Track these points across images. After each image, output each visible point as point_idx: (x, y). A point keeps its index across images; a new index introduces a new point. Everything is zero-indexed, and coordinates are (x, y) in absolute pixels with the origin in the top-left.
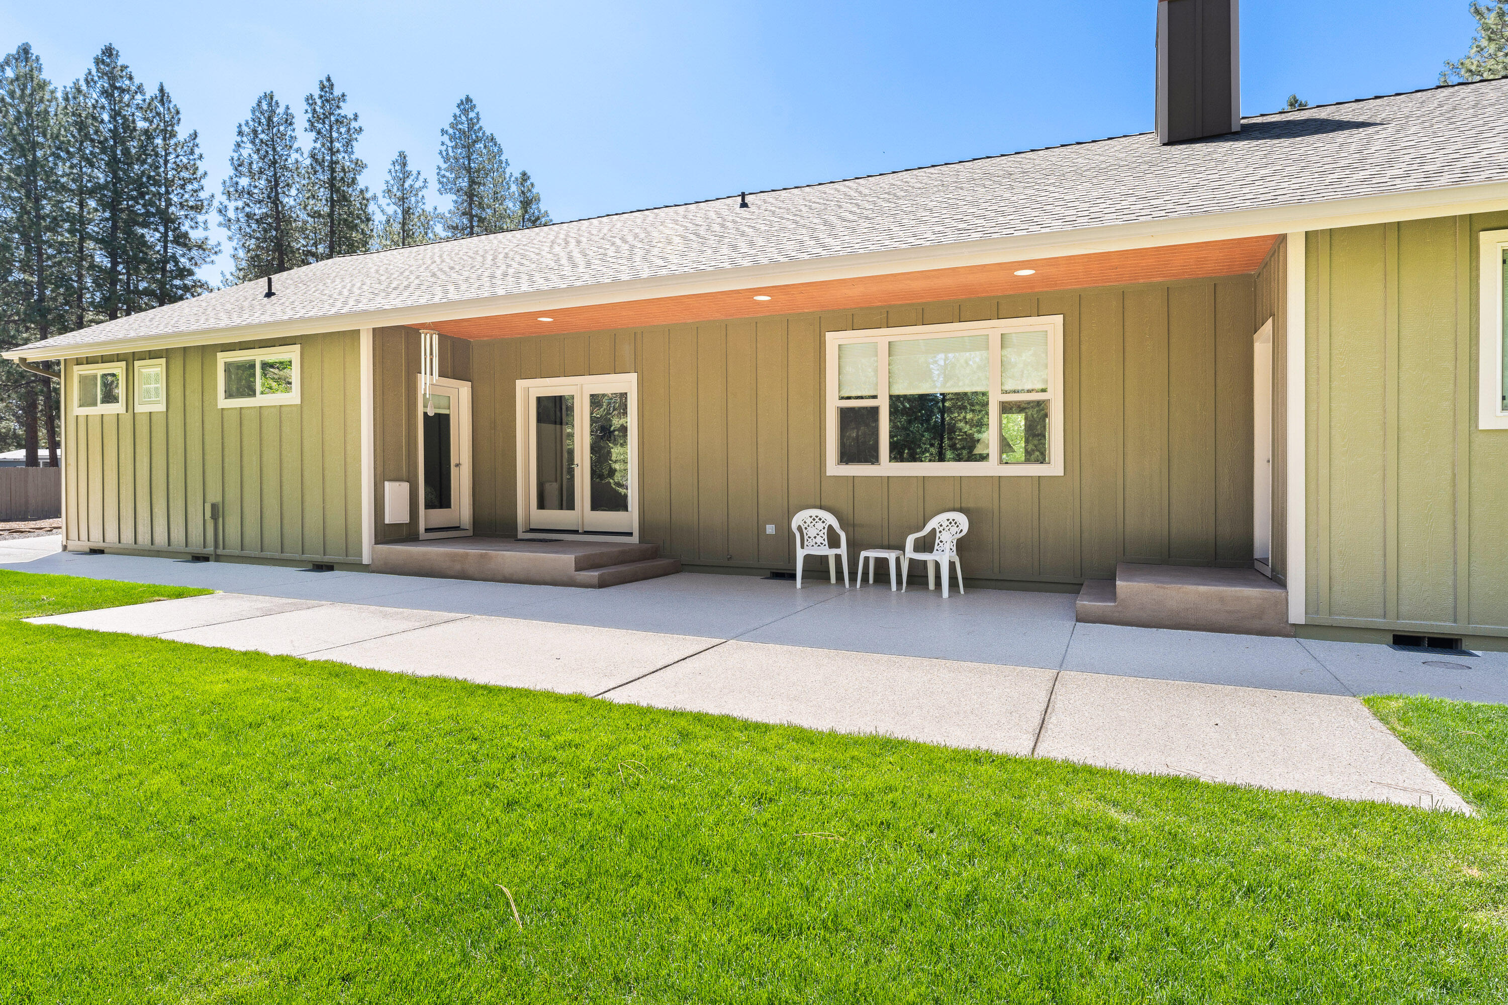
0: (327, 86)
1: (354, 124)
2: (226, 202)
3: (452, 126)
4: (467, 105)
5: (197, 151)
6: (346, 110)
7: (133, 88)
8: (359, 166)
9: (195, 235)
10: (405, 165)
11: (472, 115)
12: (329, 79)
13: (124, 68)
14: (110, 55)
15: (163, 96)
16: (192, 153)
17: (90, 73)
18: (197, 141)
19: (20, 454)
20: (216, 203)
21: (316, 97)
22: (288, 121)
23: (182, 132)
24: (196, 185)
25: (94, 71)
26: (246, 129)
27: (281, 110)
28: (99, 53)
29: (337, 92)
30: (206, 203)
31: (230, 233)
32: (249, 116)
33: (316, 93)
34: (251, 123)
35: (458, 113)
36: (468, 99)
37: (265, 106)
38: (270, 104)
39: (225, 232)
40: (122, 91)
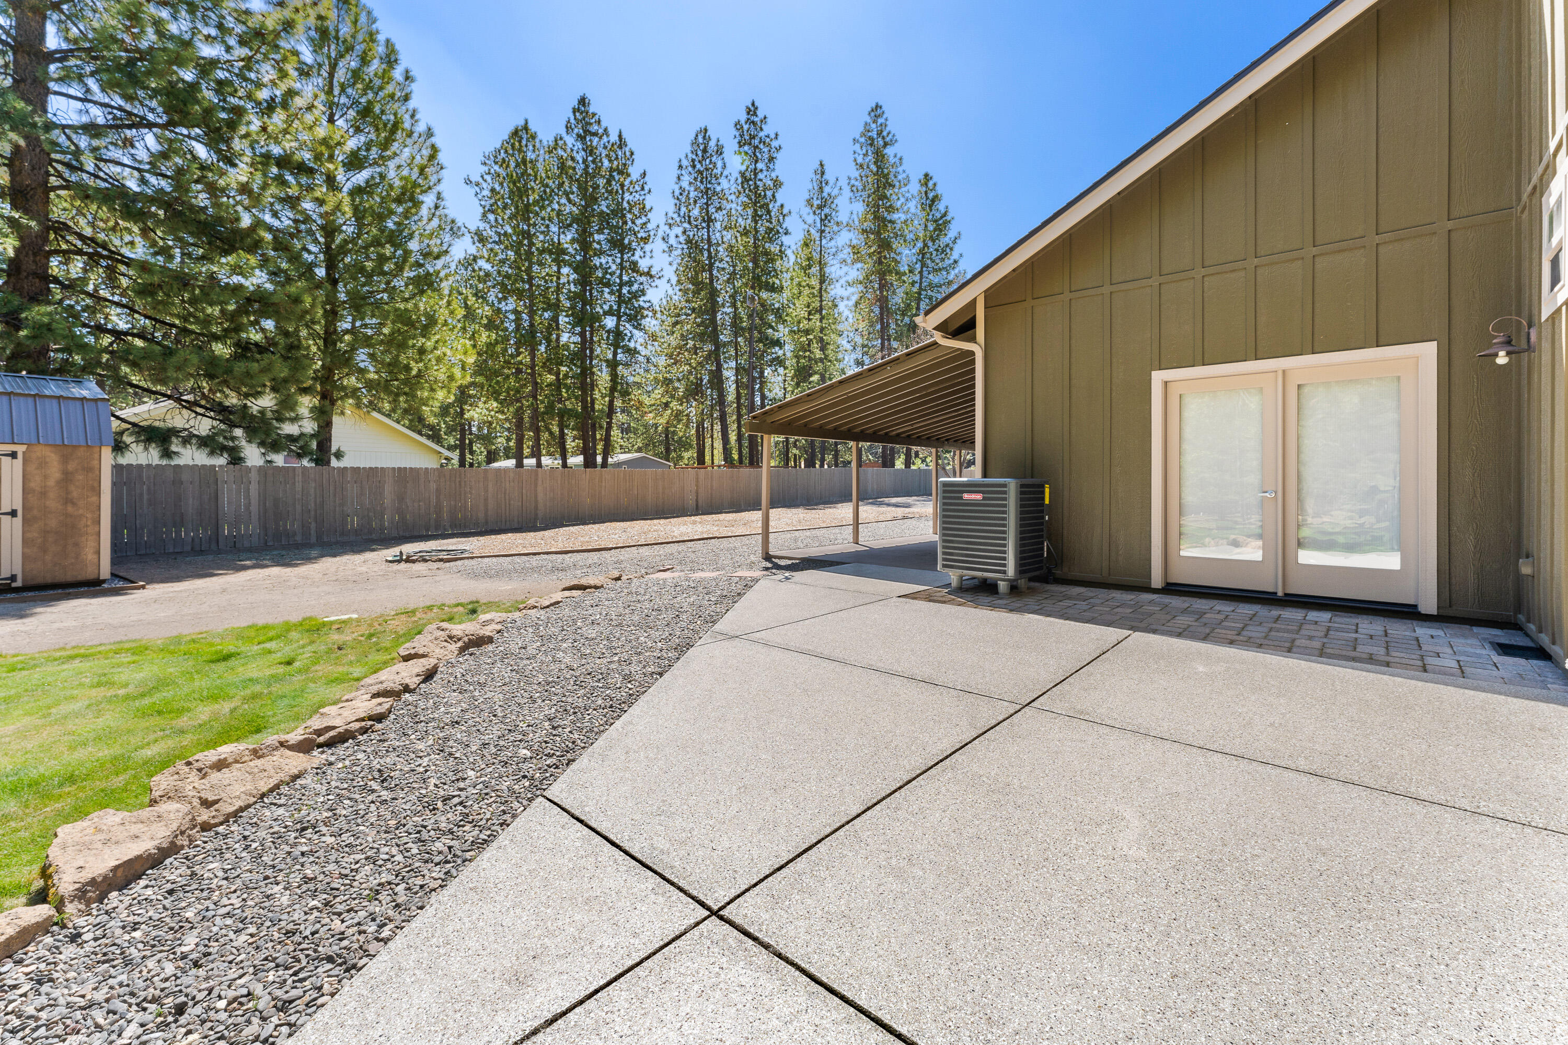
0: (752, 110)
1: (775, 144)
2: (668, 231)
3: (862, 135)
4: (876, 111)
5: (646, 188)
6: (768, 129)
7: (601, 131)
8: (777, 184)
9: (643, 264)
10: (823, 173)
11: (880, 121)
12: (753, 104)
13: (594, 114)
14: (584, 105)
15: (622, 143)
16: (643, 189)
17: (569, 122)
18: (646, 179)
19: (511, 463)
20: (660, 233)
21: (743, 122)
22: (720, 151)
23: (635, 172)
24: (644, 219)
25: (572, 121)
26: (685, 163)
27: (712, 144)
28: (576, 103)
29: (761, 114)
30: (652, 233)
31: (671, 259)
32: (688, 149)
33: (743, 117)
34: (690, 155)
35: (869, 120)
36: (878, 106)
37: (700, 140)
38: (704, 137)
39: (666, 258)
40: (595, 134)
